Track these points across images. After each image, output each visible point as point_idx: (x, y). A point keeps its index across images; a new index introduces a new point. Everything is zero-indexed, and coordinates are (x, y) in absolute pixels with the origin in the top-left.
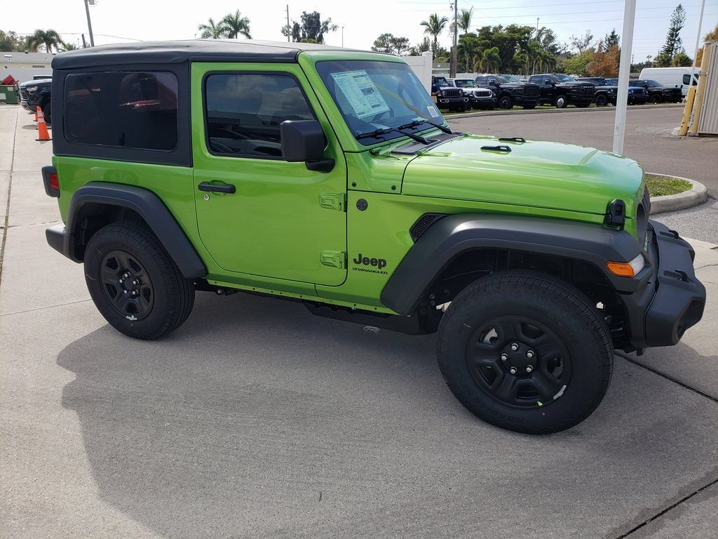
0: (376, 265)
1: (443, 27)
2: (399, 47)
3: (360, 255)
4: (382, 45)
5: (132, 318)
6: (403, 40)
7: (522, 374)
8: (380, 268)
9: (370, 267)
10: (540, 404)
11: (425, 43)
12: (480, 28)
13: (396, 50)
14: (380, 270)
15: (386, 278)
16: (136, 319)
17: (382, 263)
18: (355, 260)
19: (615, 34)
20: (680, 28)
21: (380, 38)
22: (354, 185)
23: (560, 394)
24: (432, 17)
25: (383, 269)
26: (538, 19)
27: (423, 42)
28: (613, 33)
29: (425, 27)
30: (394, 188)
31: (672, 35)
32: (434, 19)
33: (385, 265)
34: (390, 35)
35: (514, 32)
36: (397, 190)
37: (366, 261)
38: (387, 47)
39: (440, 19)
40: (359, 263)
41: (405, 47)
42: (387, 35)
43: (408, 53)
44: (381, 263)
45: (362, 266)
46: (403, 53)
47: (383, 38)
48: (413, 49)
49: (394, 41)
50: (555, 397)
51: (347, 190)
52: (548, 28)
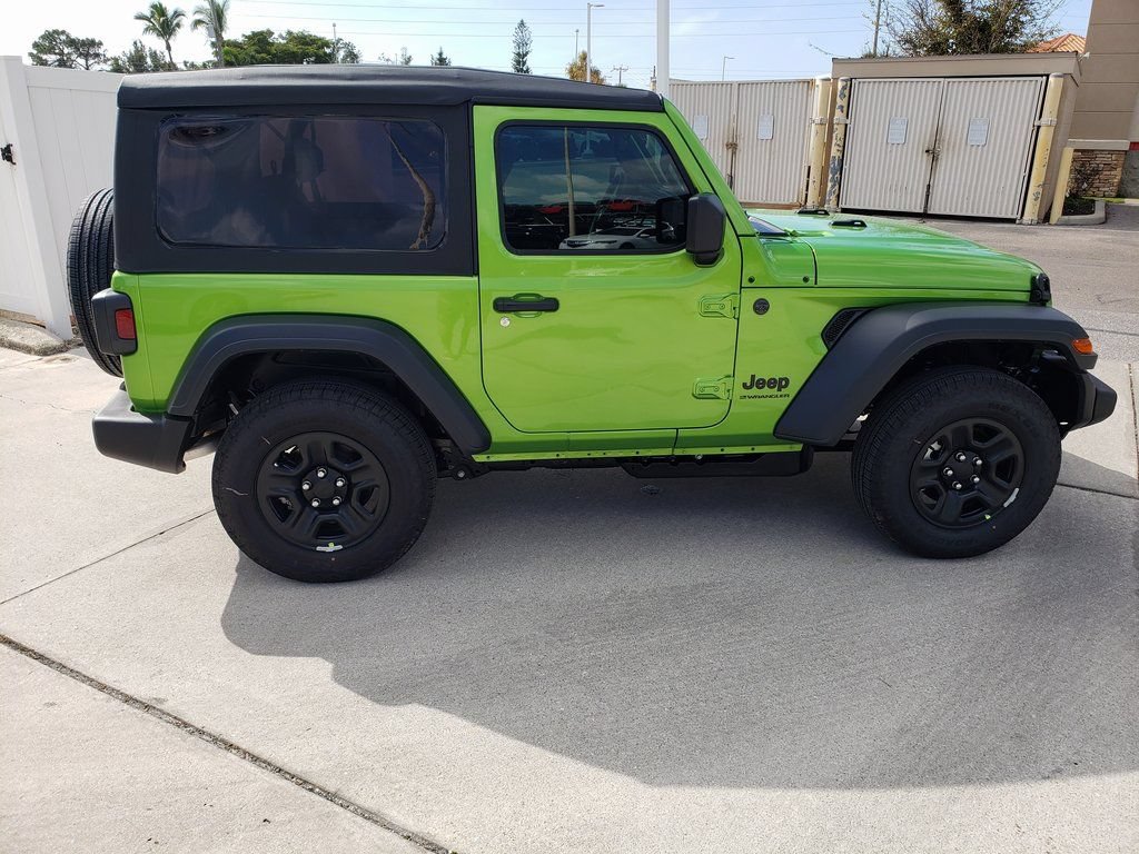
0: (774, 387)
1: (178, 25)
2: (86, 56)
3: (753, 377)
4: (50, 50)
5: (331, 547)
6: (92, 43)
7: (969, 486)
8: (779, 390)
9: (766, 391)
10: (988, 517)
11: (137, 51)
12: (249, 33)
13: (81, 61)
14: (779, 393)
15: (785, 403)
16: (340, 547)
17: (784, 383)
18: (745, 386)
19: (444, 56)
20: (527, 53)
21: (43, 37)
22: (751, 280)
23: (1012, 498)
24: (154, 7)
25: (784, 391)
26: (334, 25)
27: (133, 49)
28: (441, 54)
29: (144, 24)
30: (806, 280)
31: (518, 62)
32: (159, 10)
33: (786, 386)
34: (63, 32)
35: (307, 44)
36: (811, 282)
37: (761, 384)
38: (61, 54)
39: (170, 13)
40: (751, 387)
41: (97, 55)
42: (56, 32)
43: (107, 67)
44: (780, 383)
45: (755, 391)
46: (96, 67)
47: (51, 37)
48: (116, 60)
49: (72, 43)
50: (1006, 505)
51: (741, 287)
52: (346, 40)
